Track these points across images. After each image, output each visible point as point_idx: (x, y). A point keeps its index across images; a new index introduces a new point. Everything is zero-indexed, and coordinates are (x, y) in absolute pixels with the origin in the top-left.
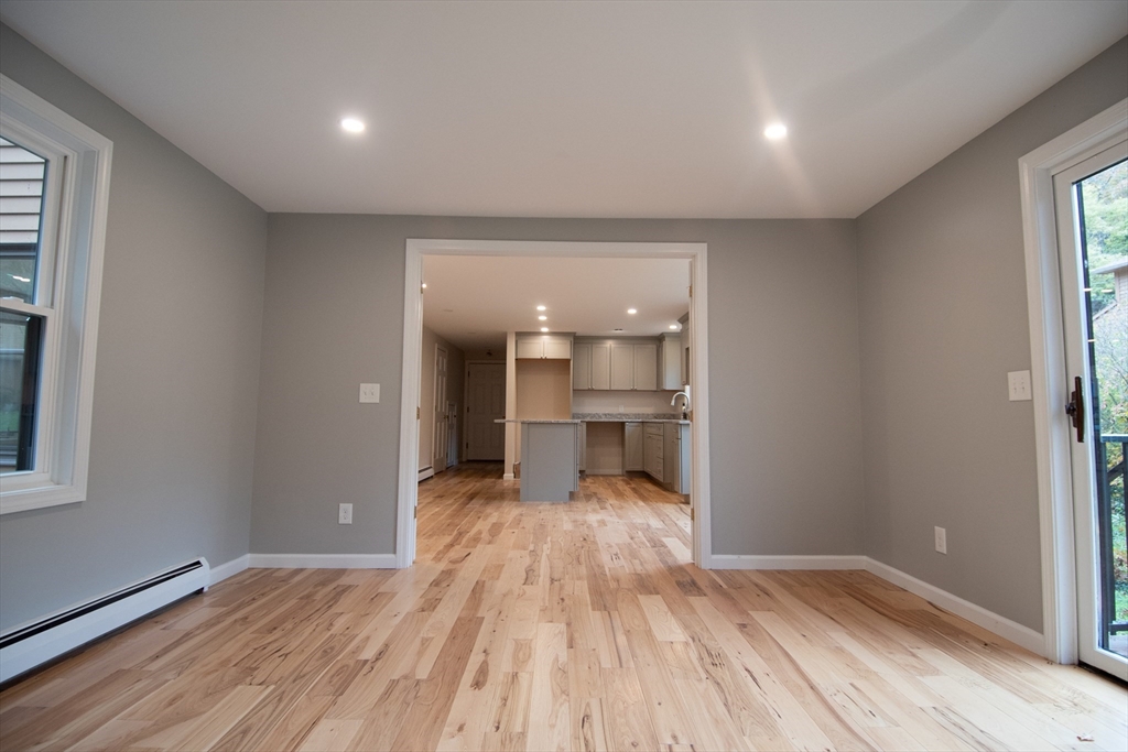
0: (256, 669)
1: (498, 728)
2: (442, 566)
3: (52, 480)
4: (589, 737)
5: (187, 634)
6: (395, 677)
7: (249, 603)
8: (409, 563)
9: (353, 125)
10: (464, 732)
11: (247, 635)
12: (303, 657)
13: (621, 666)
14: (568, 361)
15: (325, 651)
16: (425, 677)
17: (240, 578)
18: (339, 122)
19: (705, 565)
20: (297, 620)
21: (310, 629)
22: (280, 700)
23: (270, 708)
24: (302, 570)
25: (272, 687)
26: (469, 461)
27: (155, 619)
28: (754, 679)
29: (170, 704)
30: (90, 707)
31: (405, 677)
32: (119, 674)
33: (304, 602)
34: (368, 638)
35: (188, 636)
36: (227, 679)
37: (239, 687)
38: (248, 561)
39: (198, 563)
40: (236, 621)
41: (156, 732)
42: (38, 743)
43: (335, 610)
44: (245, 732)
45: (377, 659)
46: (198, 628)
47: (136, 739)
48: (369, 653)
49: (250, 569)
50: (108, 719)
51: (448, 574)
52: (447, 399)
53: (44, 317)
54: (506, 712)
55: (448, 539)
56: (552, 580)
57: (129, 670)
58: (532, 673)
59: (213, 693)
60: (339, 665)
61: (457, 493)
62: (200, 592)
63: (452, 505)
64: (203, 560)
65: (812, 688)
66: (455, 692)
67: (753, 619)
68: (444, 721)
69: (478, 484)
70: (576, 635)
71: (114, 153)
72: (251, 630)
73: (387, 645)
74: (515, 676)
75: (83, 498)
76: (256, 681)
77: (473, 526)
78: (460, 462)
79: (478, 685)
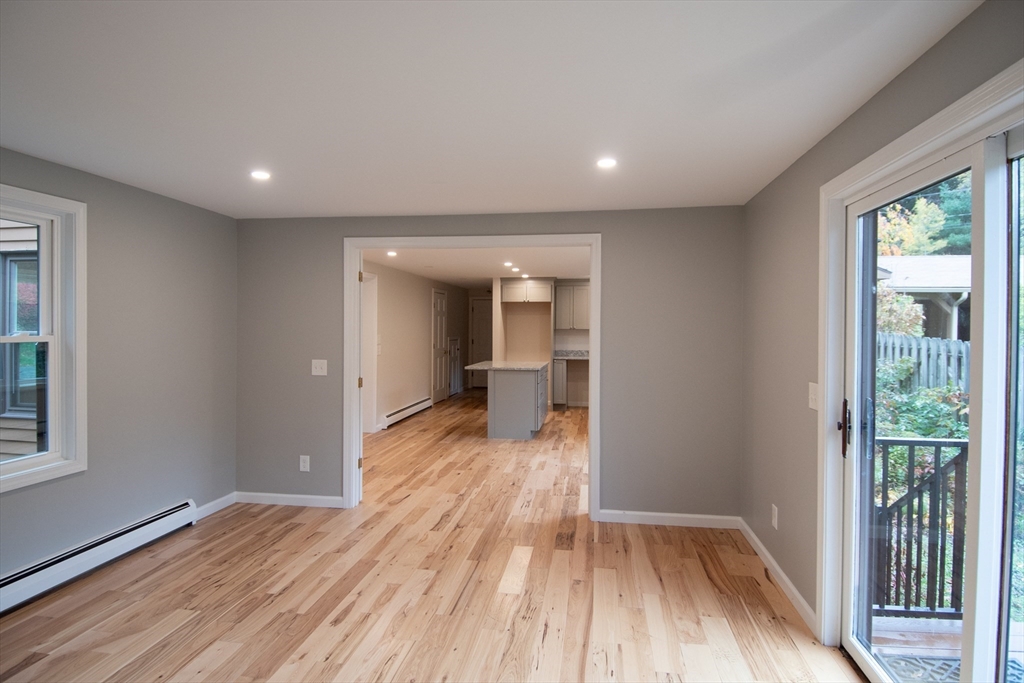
0: (196, 596)
1: (327, 659)
2: (380, 508)
3: (62, 457)
4: (384, 673)
5: (165, 563)
6: (283, 611)
7: (219, 537)
8: (355, 503)
9: (261, 175)
10: (303, 660)
11: (204, 566)
12: (230, 589)
13: (451, 614)
14: (550, 303)
15: (248, 585)
16: (303, 613)
17: (225, 512)
18: (249, 173)
19: (595, 518)
20: (244, 555)
21: (249, 563)
22: (198, 624)
23: (189, 628)
24: (273, 506)
25: (199, 612)
26: (475, 388)
27: (149, 549)
28: (545, 634)
29: (129, 621)
30: (80, 619)
31: (290, 611)
32: (108, 593)
33: (259, 537)
34: (285, 574)
35: (165, 564)
36: (173, 603)
37: (178, 610)
38: (235, 497)
39: (187, 504)
40: (202, 553)
41: (111, 641)
42: (40, 644)
43: (276, 547)
44: (164, 646)
45: (280, 594)
46: (174, 558)
47: (97, 646)
48: (275, 590)
49: (237, 503)
50: (86, 629)
51: (380, 515)
52: (448, 335)
53: (47, 343)
54: (342, 646)
55: (401, 479)
56: (458, 526)
57: (115, 591)
58: (380, 616)
59: (158, 614)
60: (252, 597)
61: (442, 426)
62: (190, 525)
63: (429, 439)
64: (191, 502)
65: (584, 646)
66: (316, 627)
67: (592, 577)
68: (294, 650)
69: (466, 416)
70: (437, 583)
71: (88, 212)
72: (208, 562)
73: (293, 582)
74: (367, 616)
75: (85, 468)
76: (191, 606)
77: (431, 465)
78: (466, 390)
79: (336, 622)
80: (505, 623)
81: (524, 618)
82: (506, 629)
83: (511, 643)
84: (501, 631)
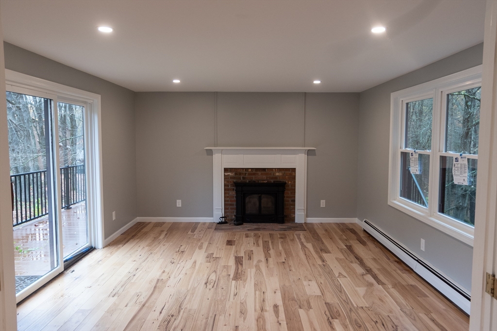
1: (264, 292)
10: (273, 291)
16: (300, 310)
28: (162, 309)
31: (308, 310)
54: (262, 297)
74: (262, 311)
79: (276, 307)
80: (184, 312)
81: (172, 316)
82: (183, 309)
83: (181, 303)
84: (186, 308)
